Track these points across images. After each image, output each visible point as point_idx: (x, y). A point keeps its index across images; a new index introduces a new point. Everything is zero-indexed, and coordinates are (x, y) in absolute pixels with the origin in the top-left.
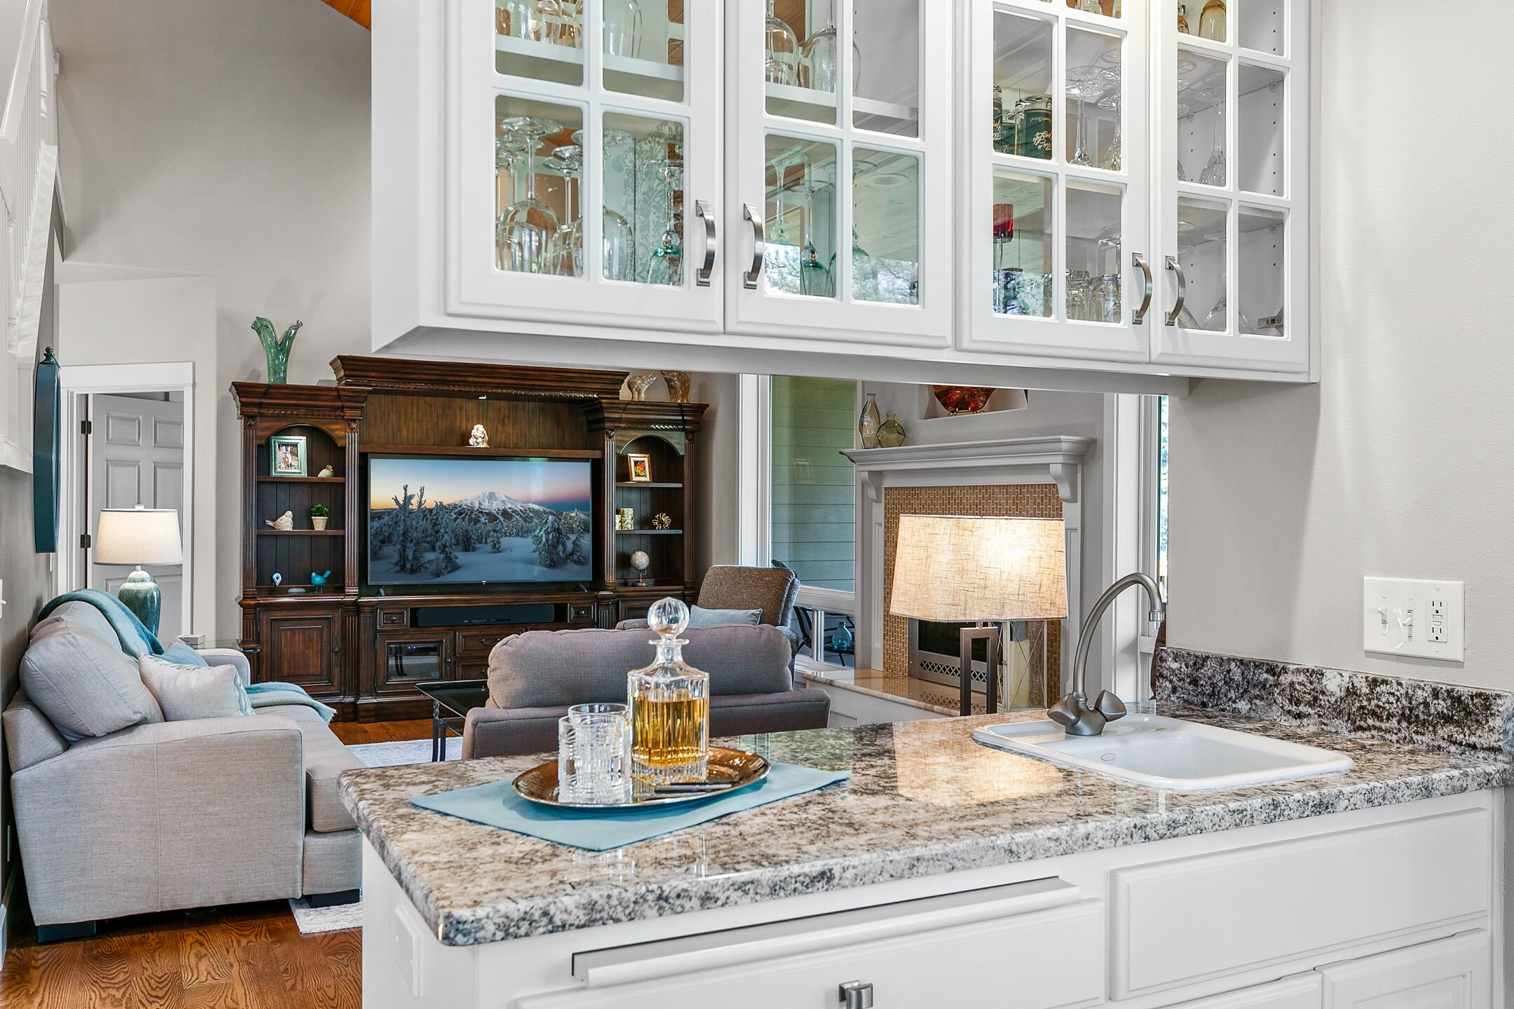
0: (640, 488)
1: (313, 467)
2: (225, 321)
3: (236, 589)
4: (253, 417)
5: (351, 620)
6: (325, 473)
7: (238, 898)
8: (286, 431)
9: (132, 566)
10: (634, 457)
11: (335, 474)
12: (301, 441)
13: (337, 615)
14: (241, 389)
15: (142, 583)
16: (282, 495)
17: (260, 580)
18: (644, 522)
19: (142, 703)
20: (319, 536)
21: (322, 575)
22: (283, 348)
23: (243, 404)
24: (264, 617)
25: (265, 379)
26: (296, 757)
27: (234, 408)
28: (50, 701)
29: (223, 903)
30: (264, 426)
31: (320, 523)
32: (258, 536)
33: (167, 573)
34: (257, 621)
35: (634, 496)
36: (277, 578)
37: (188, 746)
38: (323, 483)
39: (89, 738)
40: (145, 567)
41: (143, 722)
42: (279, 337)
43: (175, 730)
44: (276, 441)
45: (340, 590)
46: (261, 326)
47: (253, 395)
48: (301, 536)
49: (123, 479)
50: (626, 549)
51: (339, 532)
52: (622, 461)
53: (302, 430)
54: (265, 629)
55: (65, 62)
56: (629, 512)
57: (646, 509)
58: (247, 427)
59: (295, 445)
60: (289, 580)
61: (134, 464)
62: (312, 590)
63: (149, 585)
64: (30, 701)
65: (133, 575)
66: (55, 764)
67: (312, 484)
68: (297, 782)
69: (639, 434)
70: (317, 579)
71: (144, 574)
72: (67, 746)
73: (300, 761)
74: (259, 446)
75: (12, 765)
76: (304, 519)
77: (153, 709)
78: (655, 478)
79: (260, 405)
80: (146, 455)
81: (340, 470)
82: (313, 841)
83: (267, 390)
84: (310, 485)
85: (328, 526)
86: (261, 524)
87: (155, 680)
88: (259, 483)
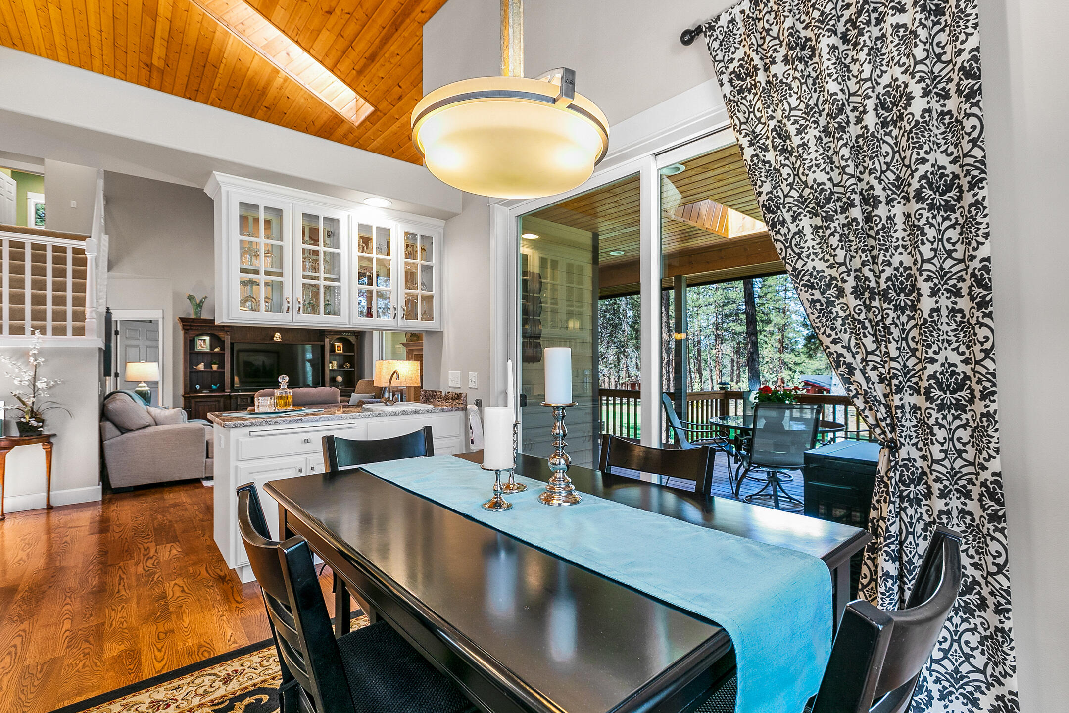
0: (339, 354)
1: (212, 347)
2: (176, 296)
3: (181, 391)
4: (188, 330)
5: (227, 401)
6: (217, 350)
7: (183, 478)
8: (202, 335)
9: (140, 382)
10: (337, 344)
11: (221, 350)
12: (207, 338)
13: (222, 400)
14: (182, 320)
15: (144, 387)
16: (200, 357)
17: (190, 388)
18: (341, 366)
19: (148, 420)
20: (215, 372)
21: (216, 385)
22: (200, 305)
23: (184, 325)
24: (193, 401)
25: (192, 317)
26: (203, 435)
27: (180, 326)
28: (116, 419)
29: (178, 479)
30: (192, 333)
31: (215, 367)
32: (190, 372)
33: (154, 384)
34: (190, 402)
35: (337, 357)
36: (198, 387)
37: (165, 432)
38: (216, 353)
39: (132, 430)
40: (145, 382)
41: (149, 426)
42: (198, 302)
43: (160, 428)
44: (197, 338)
45: (224, 391)
46: (191, 298)
47: (188, 322)
48: (206, 372)
49: (132, 352)
50: (334, 376)
51: (222, 370)
52: (333, 346)
53: (207, 335)
54: (193, 405)
55: (108, 199)
56: (335, 363)
57: (342, 362)
58: (185, 333)
59: (205, 340)
60: (202, 388)
61: (137, 346)
62: (212, 391)
63: (147, 388)
64: (108, 420)
65: (140, 385)
66: (119, 438)
67: (212, 353)
68: (203, 443)
69: (338, 336)
70: (214, 387)
71: (145, 385)
72: (123, 433)
73: (204, 436)
74: (190, 340)
75: (104, 439)
76: (208, 366)
77: (153, 422)
78: (344, 351)
79: (190, 326)
80: (142, 343)
81: (223, 349)
82: (208, 460)
83: (193, 320)
84: (211, 354)
85: (218, 368)
86: (191, 368)
87: (153, 414)
88: (190, 353)
